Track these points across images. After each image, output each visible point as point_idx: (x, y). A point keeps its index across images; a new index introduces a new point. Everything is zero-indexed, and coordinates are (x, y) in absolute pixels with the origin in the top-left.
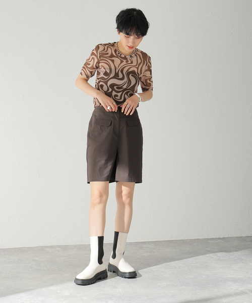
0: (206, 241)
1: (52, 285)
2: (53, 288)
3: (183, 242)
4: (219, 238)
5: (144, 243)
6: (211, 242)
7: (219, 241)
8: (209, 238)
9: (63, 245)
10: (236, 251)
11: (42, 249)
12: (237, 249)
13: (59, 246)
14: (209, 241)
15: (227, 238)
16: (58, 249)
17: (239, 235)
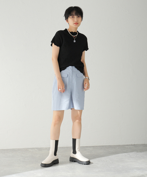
0: (124, 146)
1: (31, 170)
2: (32, 172)
3: (110, 147)
4: (132, 145)
5: (87, 147)
6: (127, 147)
7: (131, 146)
8: (126, 144)
9: (39, 147)
10: (141, 152)
11: (26, 150)
12: (141, 151)
13: (37, 148)
14: (125, 146)
15: (136, 145)
16: (36, 150)
17: (143, 143)
